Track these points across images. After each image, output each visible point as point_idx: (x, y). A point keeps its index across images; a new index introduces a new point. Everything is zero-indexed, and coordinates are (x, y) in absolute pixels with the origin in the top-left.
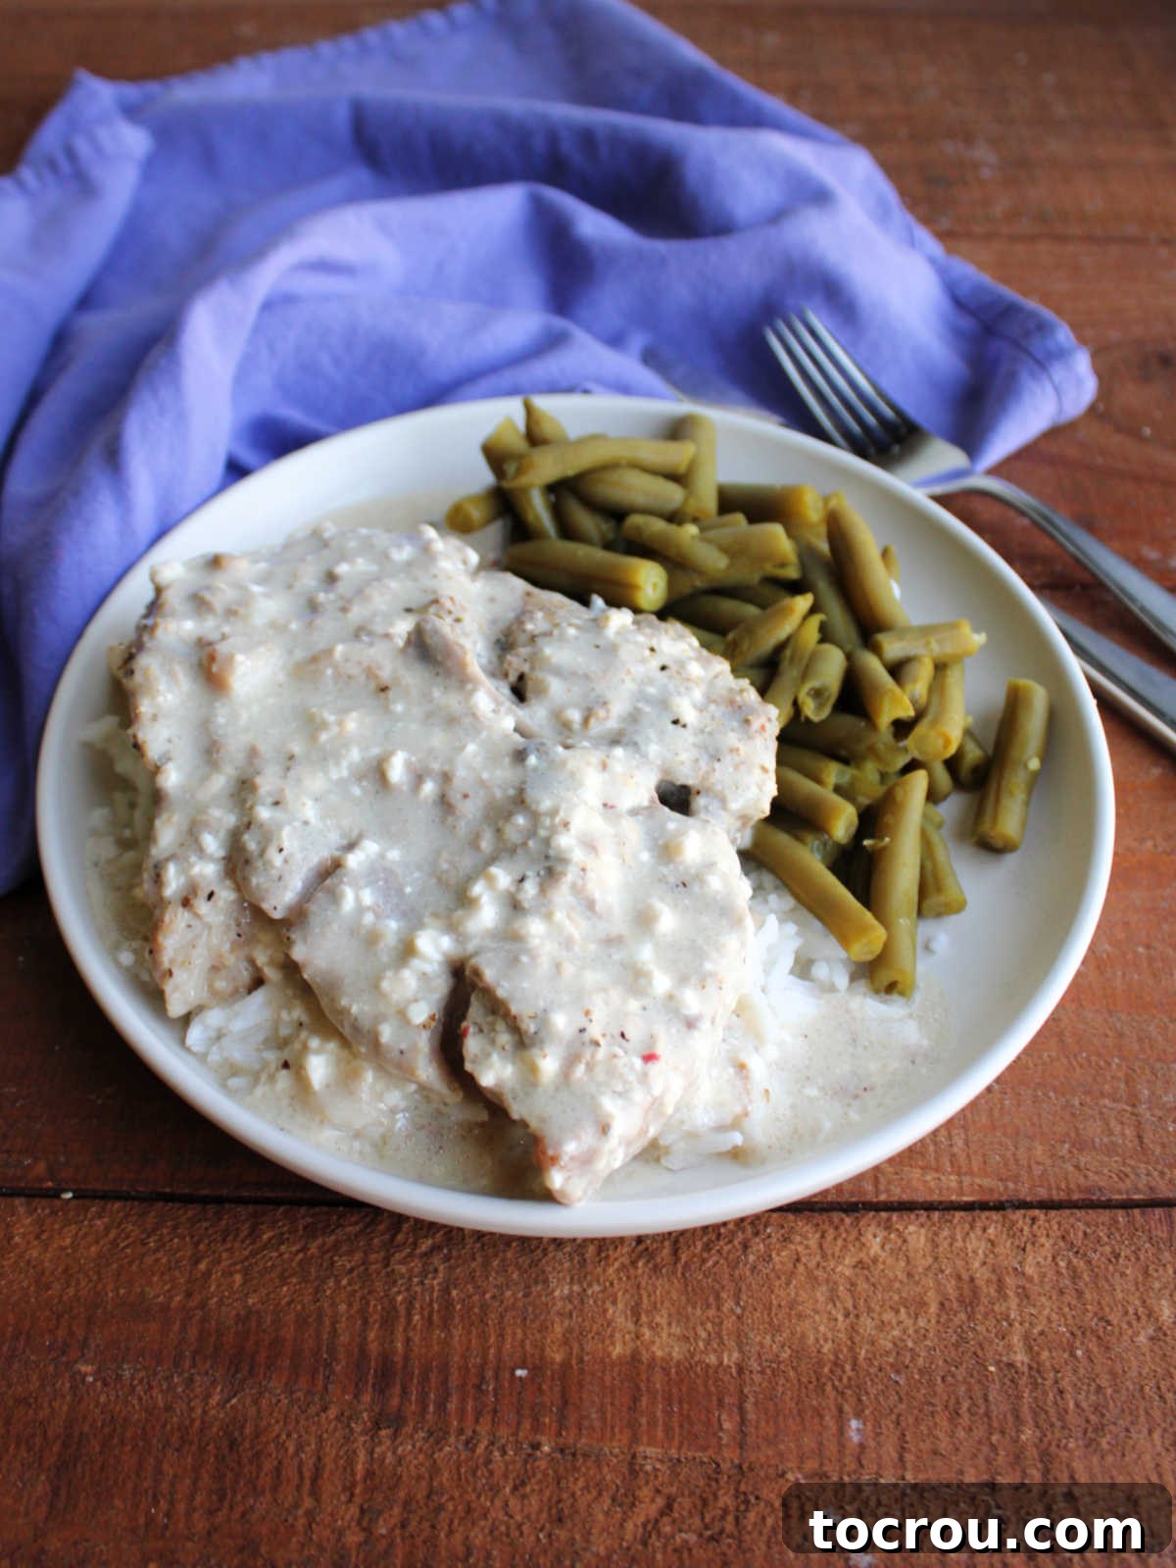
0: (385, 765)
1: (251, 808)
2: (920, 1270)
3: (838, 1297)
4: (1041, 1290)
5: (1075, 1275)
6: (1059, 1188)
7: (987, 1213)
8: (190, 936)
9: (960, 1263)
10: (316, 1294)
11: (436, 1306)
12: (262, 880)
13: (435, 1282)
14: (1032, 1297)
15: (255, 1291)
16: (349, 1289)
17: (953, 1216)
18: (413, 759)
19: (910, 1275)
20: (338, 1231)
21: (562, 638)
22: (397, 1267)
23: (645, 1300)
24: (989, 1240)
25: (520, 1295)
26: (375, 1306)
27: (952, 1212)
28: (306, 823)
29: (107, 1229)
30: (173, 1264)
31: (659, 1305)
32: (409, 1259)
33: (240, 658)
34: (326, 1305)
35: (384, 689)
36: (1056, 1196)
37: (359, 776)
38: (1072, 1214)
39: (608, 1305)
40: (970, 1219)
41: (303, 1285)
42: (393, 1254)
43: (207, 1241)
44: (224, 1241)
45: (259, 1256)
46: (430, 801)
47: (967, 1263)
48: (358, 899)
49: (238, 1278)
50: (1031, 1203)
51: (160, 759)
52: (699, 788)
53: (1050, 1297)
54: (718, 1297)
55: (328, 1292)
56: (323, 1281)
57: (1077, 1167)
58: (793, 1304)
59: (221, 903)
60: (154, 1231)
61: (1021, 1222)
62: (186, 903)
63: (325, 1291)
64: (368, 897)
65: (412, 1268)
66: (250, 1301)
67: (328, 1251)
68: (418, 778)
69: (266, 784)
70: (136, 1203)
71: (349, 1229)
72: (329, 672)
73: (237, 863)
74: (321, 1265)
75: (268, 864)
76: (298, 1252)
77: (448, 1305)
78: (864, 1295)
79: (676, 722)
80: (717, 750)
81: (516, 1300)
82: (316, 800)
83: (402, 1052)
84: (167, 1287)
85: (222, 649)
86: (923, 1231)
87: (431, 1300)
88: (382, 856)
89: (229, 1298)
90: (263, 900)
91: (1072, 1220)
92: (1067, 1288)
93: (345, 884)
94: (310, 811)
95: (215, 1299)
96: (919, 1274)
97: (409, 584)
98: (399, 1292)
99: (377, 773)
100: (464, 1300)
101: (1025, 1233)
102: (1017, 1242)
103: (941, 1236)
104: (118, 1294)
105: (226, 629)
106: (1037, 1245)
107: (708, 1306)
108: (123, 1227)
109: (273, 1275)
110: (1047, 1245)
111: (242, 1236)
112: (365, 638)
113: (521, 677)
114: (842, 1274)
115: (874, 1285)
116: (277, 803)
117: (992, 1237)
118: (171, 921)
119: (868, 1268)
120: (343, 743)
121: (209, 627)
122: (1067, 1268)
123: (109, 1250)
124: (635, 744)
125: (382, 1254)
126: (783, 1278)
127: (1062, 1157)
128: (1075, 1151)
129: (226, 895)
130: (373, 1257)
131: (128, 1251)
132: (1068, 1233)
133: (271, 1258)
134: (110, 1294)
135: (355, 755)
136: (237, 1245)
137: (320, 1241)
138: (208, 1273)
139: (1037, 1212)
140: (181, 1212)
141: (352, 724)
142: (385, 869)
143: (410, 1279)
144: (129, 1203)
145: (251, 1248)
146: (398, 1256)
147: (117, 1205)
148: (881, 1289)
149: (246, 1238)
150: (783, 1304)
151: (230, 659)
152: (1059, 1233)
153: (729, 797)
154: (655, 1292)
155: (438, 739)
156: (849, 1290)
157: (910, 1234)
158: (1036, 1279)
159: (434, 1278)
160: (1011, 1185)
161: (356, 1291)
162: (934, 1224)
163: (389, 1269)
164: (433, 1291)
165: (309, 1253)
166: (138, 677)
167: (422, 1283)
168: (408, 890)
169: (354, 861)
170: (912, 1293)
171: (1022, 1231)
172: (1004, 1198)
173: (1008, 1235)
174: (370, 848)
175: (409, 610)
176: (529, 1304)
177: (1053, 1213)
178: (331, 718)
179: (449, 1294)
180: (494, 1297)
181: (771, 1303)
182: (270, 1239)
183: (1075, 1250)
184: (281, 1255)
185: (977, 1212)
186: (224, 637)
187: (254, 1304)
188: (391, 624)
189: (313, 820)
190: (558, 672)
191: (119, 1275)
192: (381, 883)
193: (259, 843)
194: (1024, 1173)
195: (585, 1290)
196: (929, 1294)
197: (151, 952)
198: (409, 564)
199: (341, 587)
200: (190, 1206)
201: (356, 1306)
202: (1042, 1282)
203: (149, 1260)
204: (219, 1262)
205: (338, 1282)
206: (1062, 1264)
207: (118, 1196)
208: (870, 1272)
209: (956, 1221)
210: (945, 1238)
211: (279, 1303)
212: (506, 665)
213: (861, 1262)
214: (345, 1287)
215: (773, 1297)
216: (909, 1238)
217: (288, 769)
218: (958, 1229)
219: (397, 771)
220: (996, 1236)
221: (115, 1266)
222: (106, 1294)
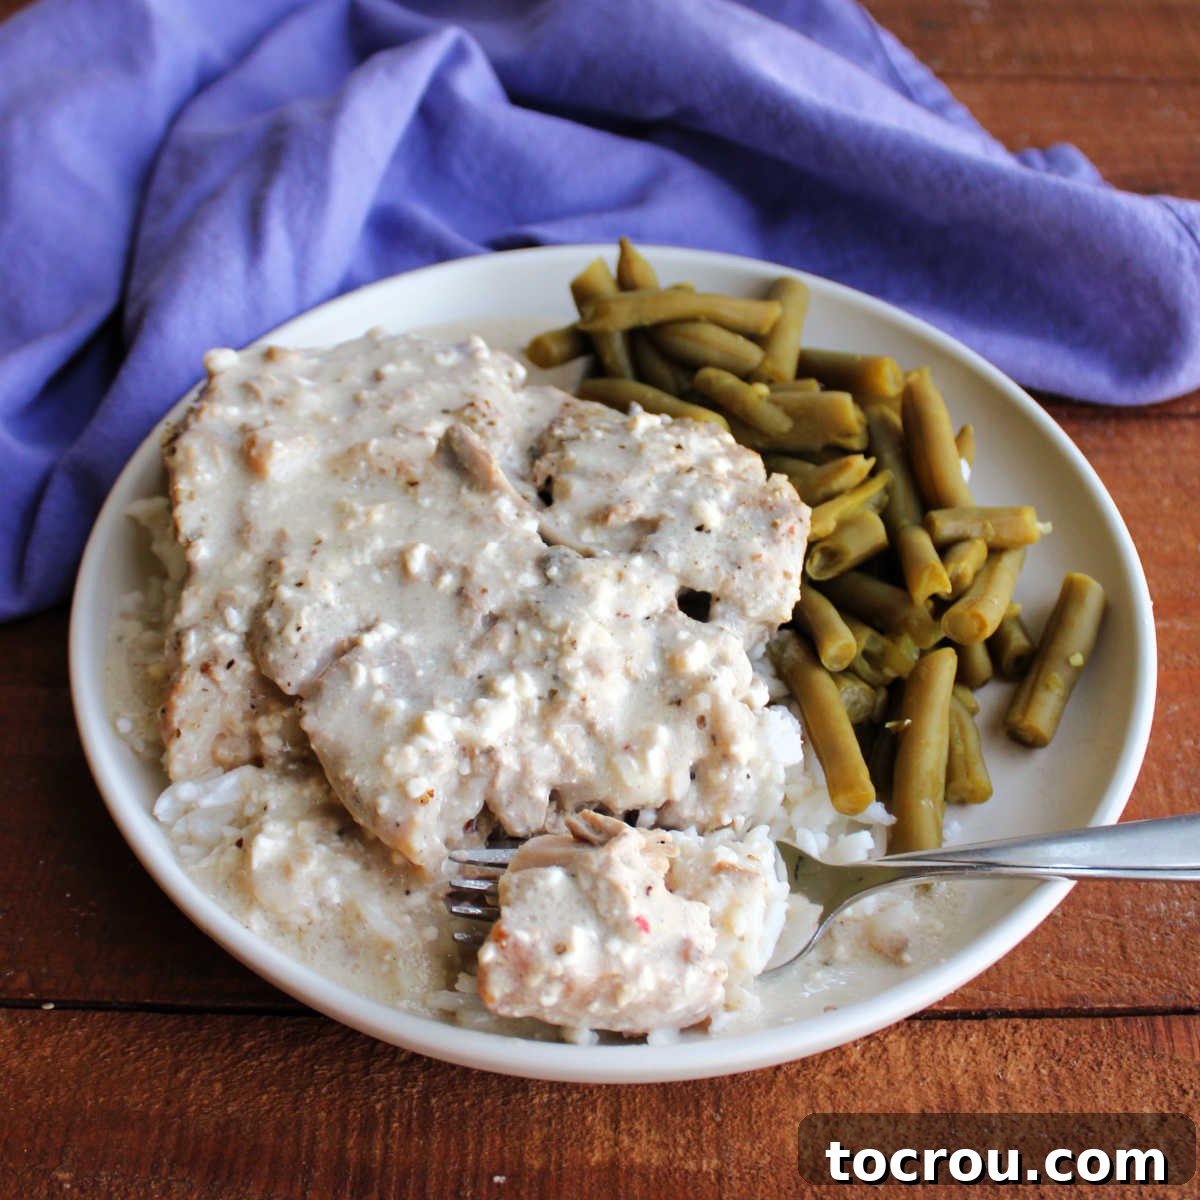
0: (407, 556)
1: (275, 587)
2: (901, 1077)
3: (817, 1104)
4: (1022, 1098)
5: (1056, 1082)
6: (1041, 997)
7: (968, 1022)
8: (203, 699)
9: (941, 1071)
10: (296, 1101)
11: (415, 1114)
12: (278, 656)
13: (415, 1090)
14: (1014, 1104)
15: (235, 1100)
16: (329, 1097)
17: (935, 1025)
18: (435, 552)
19: (890, 1083)
20: (319, 1040)
21: (590, 440)
22: (376, 1076)
23: (624, 1108)
24: (971, 1048)
25: (499, 1103)
26: (355, 1113)
27: (933, 1021)
28: (327, 606)
29: (88, 1039)
30: (152, 1074)
31: (638, 1113)
32: (388, 1068)
33: (278, 444)
34: (305, 1112)
35: (413, 484)
36: (1038, 1005)
37: (381, 565)
38: (1054, 1023)
39: (587, 1112)
40: (951, 1027)
41: (283, 1093)
42: (372, 1064)
43: (186, 1050)
44: (204, 1050)
45: (240, 1065)
46: (448, 592)
47: (949, 1070)
48: (370, 677)
49: (218, 1086)
50: (1013, 1012)
51: (192, 535)
52: (718, 595)
53: (1032, 1105)
54: (697, 1104)
55: (308, 1101)
56: (304, 1089)
57: (1059, 976)
58: (772, 1112)
59: (239, 673)
60: (134, 1040)
61: (1003, 1031)
62: (205, 669)
63: (305, 1099)
64: (380, 676)
65: (392, 1076)
66: (230, 1110)
67: (308, 1060)
68: (438, 570)
69: (291, 566)
70: (117, 1014)
71: (329, 1039)
72: (363, 464)
73: (257, 639)
74: (301, 1075)
75: (286, 641)
76: (280, 1060)
77: (427, 1114)
78: (844, 1103)
79: (700, 529)
80: (739, 557)
81: (495, 1108)
82: (339, 584)
83: (398, 825)
84: (146, 1096)
85: (262, 435)
86: (904, 1039)
87: (410, 1109)
88: (397, 640)
89: (207, 1106)
90: (278, 676)
91: (1054, 1028)
92: (1049, 1095)
93: (359, 661)
94: (331, 594)
95: (194, 1108)
96: (899, 1082)
97: (450, 386)
98: (379, 1100)
99: (400, 563)
100: (443, 1108)
101: (1006, 1041)
102: (999, 1051)
103: (923, 1045)
104: (97, 1101)
105: (271, 417)
106: (1019, 1053)
107: (688, 1114)
108: (103, 1037)
109: (254, 1084)
110: (1029, 1053)
111: (223, 1045)
112: (400, 435)
113: (549, 481)
114: (822, 1083)
115: (854, 1093)
116: (300, 585)
117: (974, 1046)
118: (187, 682)
119: (848, 1076)
120: (368, 530)
121: (254, 413)
122: (1049, 1076)
123: (88, 1059)
124: (655, 552)
125: (361, 1064)
126: (763, 1086)
127: (1045, 967)
128: (1058, 961)
129: (244, 665)
130: (352, 1066)
131: (108, 1060)
132: (1050, 1040)
133: (251, 1067)
134: (89, 1103)
135: (379, 543)
136: (217, 1054)
137: (301, 1049)
138: (188, 1081)
139: (1018, 1021)
140: (162, 1021)
141: (378, 516)
142: (399, 652)
143: (389, 1088)
144: (109, 1014)
145: (232, 1056)
146: (377, 1065)
147: (98, 1015)
148: (860, 1097)
149: (227, 1047)
150: (762, 1111)
151: (269, 445)
152: (1041, 1042)
153: (750, 605)
154: (634, 1099)
155: (459, 535)
156: (829, 1098)
157: (891, 1042)
158: (1018, 1086)
159: (413, 1087)
160: (993, 994)
161: (335, 1100)
162: (915, 1033)
163: (368, 1077)
164: (413, 1099)
165: (289, 1063)
166: (179, 456)
167: (400, 1091)
168: (420, 673)
169: (369, 641)
170: (892, 1100)
171: (1004, 1039)
172: (985, 1008)
173: (990, 1043)
174: (387, 631)
175: (446, 412)
176: (508, 1112)
177: (1035, 1022)
178: (360, 509)
179: (429, 1103)
180: (473, 1105)
181: (751, 1111)
182: (251, 1047)
183: (1057, 1058)
184: (261, 1064)
185: (959, 1020)
186: (266, 424)
187: (233, 1113)
188: (428, 423)
189: (333, 603)
190: (583, 474)
191: (98, 1083)
192: (394, 664)
193: (279, 620)
194: (1006, 983)
195: (564, 1098)
196: (909, 1102)
197: (163, 711)
198: (452, 369)
199: (385, 386)
200: (171, 1016)
201: (335, 1115)
202: (1023, 1089)
203: (129, 1069)
204: (199, 1071)
205: (317, 1091)
206: (1044, 1072)
207: (98, 1006)
208: (850, 1080)
209: (937, 1030)
210: (927, 1047)
211: (259, 1112)
212: (535, 470)
213: (840, 1070)
214: (325, 1096)
215: (753, 1105)
216: (890, 1047)
217: (314, 552)
218: (940, 1038)
219: (418, 562)
220: (978, 1044)
221: (94, 1075)
222: (86, 1103)
